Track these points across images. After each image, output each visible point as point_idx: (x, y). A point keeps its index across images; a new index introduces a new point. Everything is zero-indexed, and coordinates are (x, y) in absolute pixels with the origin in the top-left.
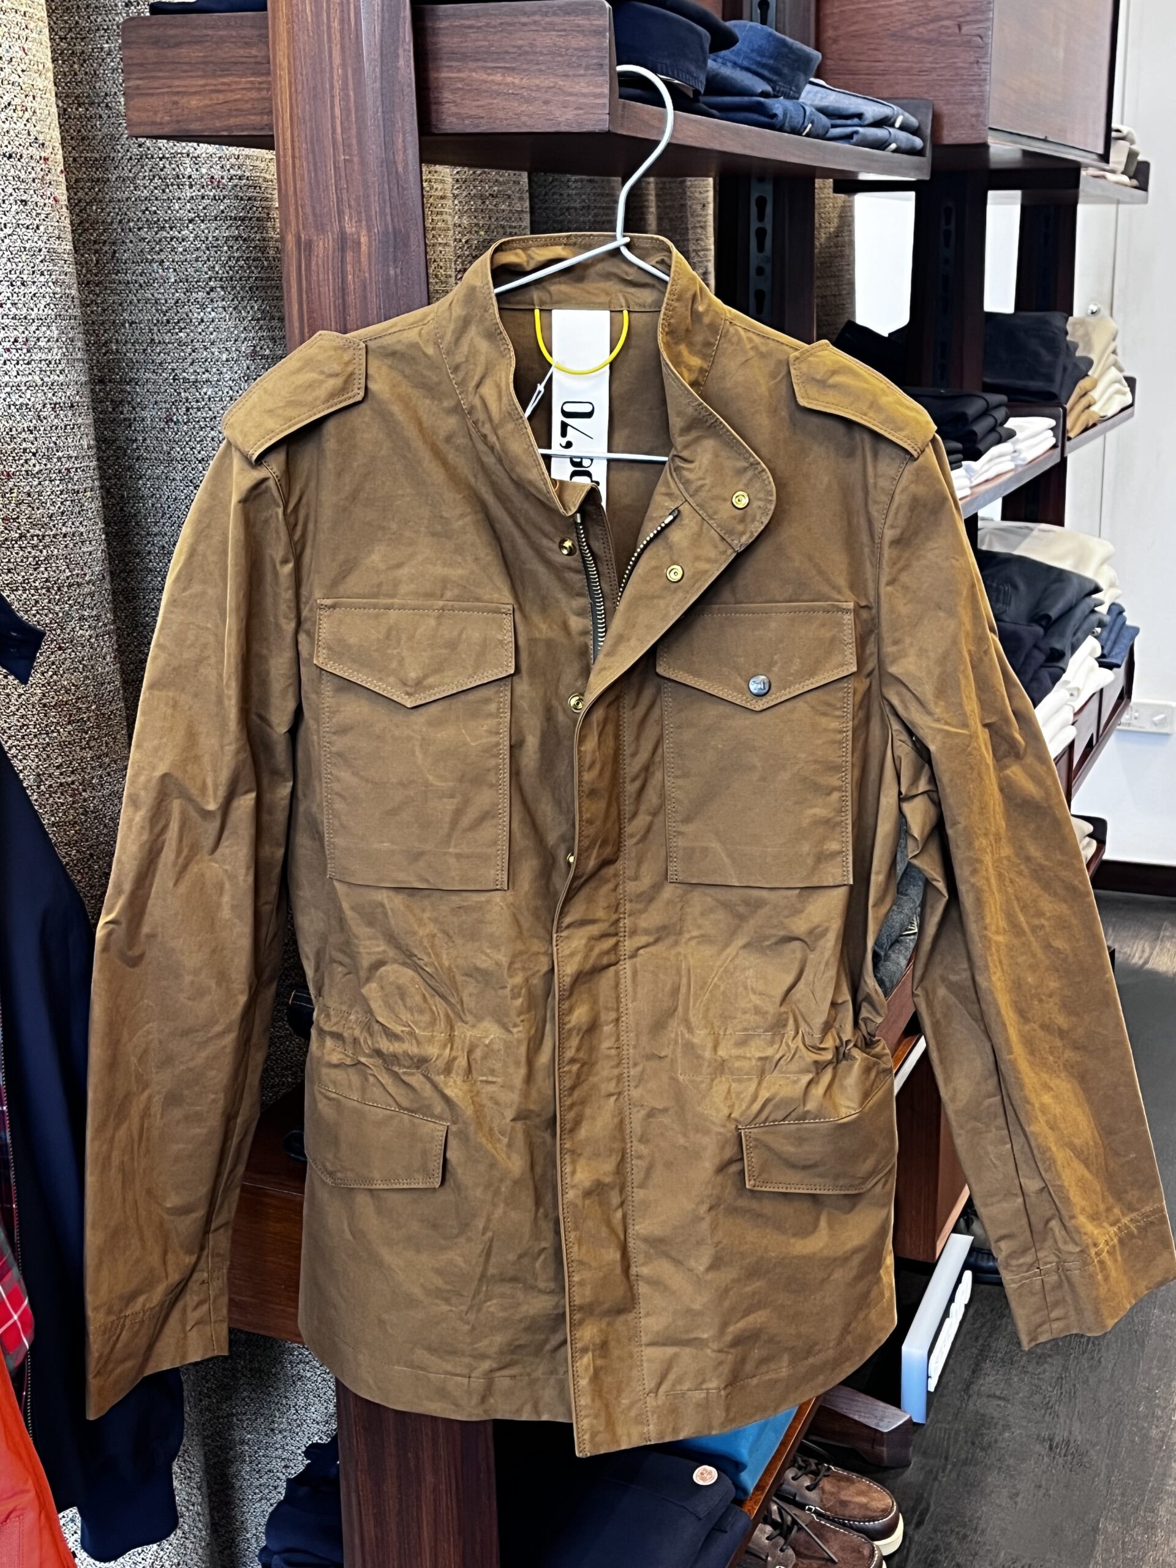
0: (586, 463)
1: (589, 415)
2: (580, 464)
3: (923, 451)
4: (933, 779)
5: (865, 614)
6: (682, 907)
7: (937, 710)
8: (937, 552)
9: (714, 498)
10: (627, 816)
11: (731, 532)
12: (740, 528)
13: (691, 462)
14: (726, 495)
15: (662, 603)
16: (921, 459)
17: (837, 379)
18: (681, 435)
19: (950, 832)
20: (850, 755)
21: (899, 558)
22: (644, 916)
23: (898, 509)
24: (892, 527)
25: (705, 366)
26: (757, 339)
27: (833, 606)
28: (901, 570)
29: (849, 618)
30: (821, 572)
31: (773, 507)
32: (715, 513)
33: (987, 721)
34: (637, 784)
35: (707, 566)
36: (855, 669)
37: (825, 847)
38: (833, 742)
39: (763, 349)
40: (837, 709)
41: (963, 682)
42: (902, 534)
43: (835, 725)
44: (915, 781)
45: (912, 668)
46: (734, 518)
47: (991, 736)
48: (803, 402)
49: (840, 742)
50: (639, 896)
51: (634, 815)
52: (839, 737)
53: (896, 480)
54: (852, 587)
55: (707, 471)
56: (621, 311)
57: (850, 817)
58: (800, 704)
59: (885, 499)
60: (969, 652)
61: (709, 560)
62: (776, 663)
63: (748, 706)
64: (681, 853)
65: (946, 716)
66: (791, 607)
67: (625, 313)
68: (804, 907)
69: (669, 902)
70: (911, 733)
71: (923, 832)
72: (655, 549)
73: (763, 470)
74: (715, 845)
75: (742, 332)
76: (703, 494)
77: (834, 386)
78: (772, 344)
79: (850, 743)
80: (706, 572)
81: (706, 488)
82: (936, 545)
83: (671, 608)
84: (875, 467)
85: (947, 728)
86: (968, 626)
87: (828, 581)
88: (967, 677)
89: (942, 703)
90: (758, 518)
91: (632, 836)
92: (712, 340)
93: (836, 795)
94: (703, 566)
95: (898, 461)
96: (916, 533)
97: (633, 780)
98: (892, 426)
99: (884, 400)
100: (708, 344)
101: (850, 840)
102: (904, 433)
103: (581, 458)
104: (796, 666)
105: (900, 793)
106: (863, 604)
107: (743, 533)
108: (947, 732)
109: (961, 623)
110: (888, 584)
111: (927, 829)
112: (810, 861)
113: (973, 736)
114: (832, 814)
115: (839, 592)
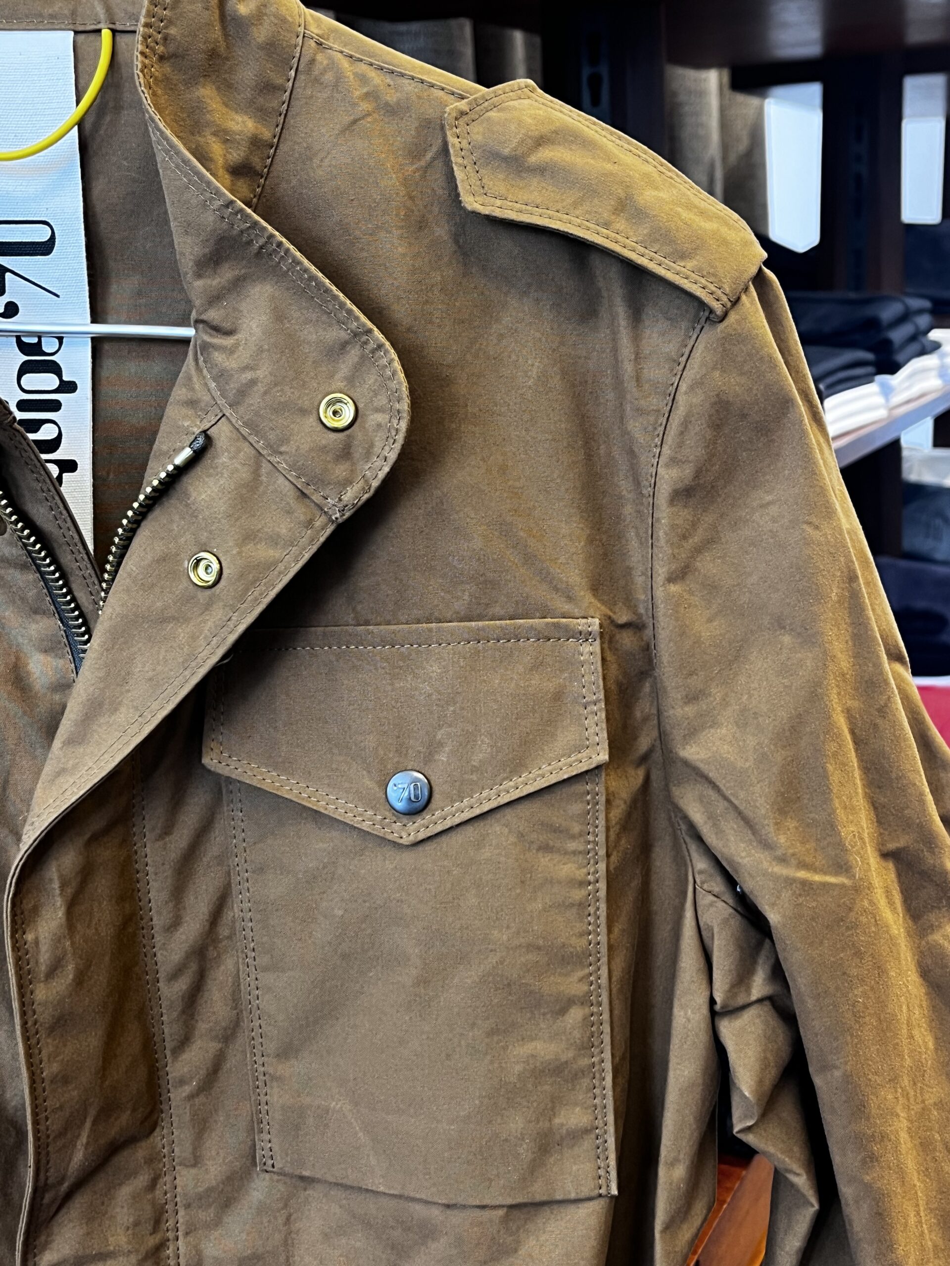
0: (49, 345)
1: (45, 248)
2: (36, 349)
3: (736, 302)
4: (778, 973)
5: (627, 640)
6: (288, 1219)
7: (782, 839)
8: (774, 510)
9: (280, 408)
10: (169, 1045)
11: (319, 481)
12: (340, 471)
13: (229, 333)
14: (306, 403)
15: (182, 633)
16: (733, 317)
17: (545, 154)
18: (199, 276)
19: (818, 1081)
20: (603, 929)
21: (694, 525)
22: (216, 1234)
23: (686, 424)
24: (674, 461)
25: (266, 134)
26: (376, 78)
27: (557, 626)
28: (698, 550)
29: (591, 651)
30: (529, 559)
31: (403, 425)
32: (285, 440)
33: (892, 846)
34: (182, 984)
35: (273, 553)
36: (604, 757)
37: (557, 1121)
38: (564, 906)
39: (391, 97)
40: (573, 837)
41: (835, 777)
42: (698, 474)
43: (568, 869)
44: (742, 978)
45: (727, 751)
46: (323, 449)
47: (899, 875)
48: (471, 202)
49: (582, 905)
50: (202, 1199)
51: (184, 1042)
52: (578, 894)
53: (680, 363)
54: (595, 588)
55: (261, 350)
56: (99, 31)
57: (607, 1055)
58: (495, 828)
59: (656, 402)
60: (848, 712)
61: (274, 540)
62: (441, 744)
63: (386, 833)
64: (278, 1116)
65: (799, 848)
66: (470, 630)
67: (106, 34)
68: (518, 1242)
69: (262, 1209)
70: (731, 881)
71: (760, 1082)
72: (164, 520)
73: (380, 346)
74: (340, 1104)
75: (345, 63)
76: (254, 400)
77: (541, 170)
78: (409, 87)
79: (603, 906)
80: (271, 565)
81: (260, 388)
82: (769, 498)
83: (202, 642)
84: (636, 339)
85: (802, 874)
86: (844, 662)
87: (546, 578)
88: (843, 766)
89: (791, 824)
90: (377, 450)
91: (182, 1082)
92: (279, 81)
93: (576, 1014)
94: (263, 552)
95: (684, 325)
96: (729, 472)
97: (175, 976)
98: (668, 249)
99: (647, 196)
100: (267, 88)
101: (610, 1102)
102: (690, 264)
103: (39, 335)
104: (482, 752)
105: (712, 1001)
106: (623, 617)
107: (348, 482)
108: (804, 883)
109: (826, 658)
110: (671, 580)
111: (772, 1074)
112: (525, 1151)
113: (859, 889)
114: (570, 1054)
115: (570, 599)
